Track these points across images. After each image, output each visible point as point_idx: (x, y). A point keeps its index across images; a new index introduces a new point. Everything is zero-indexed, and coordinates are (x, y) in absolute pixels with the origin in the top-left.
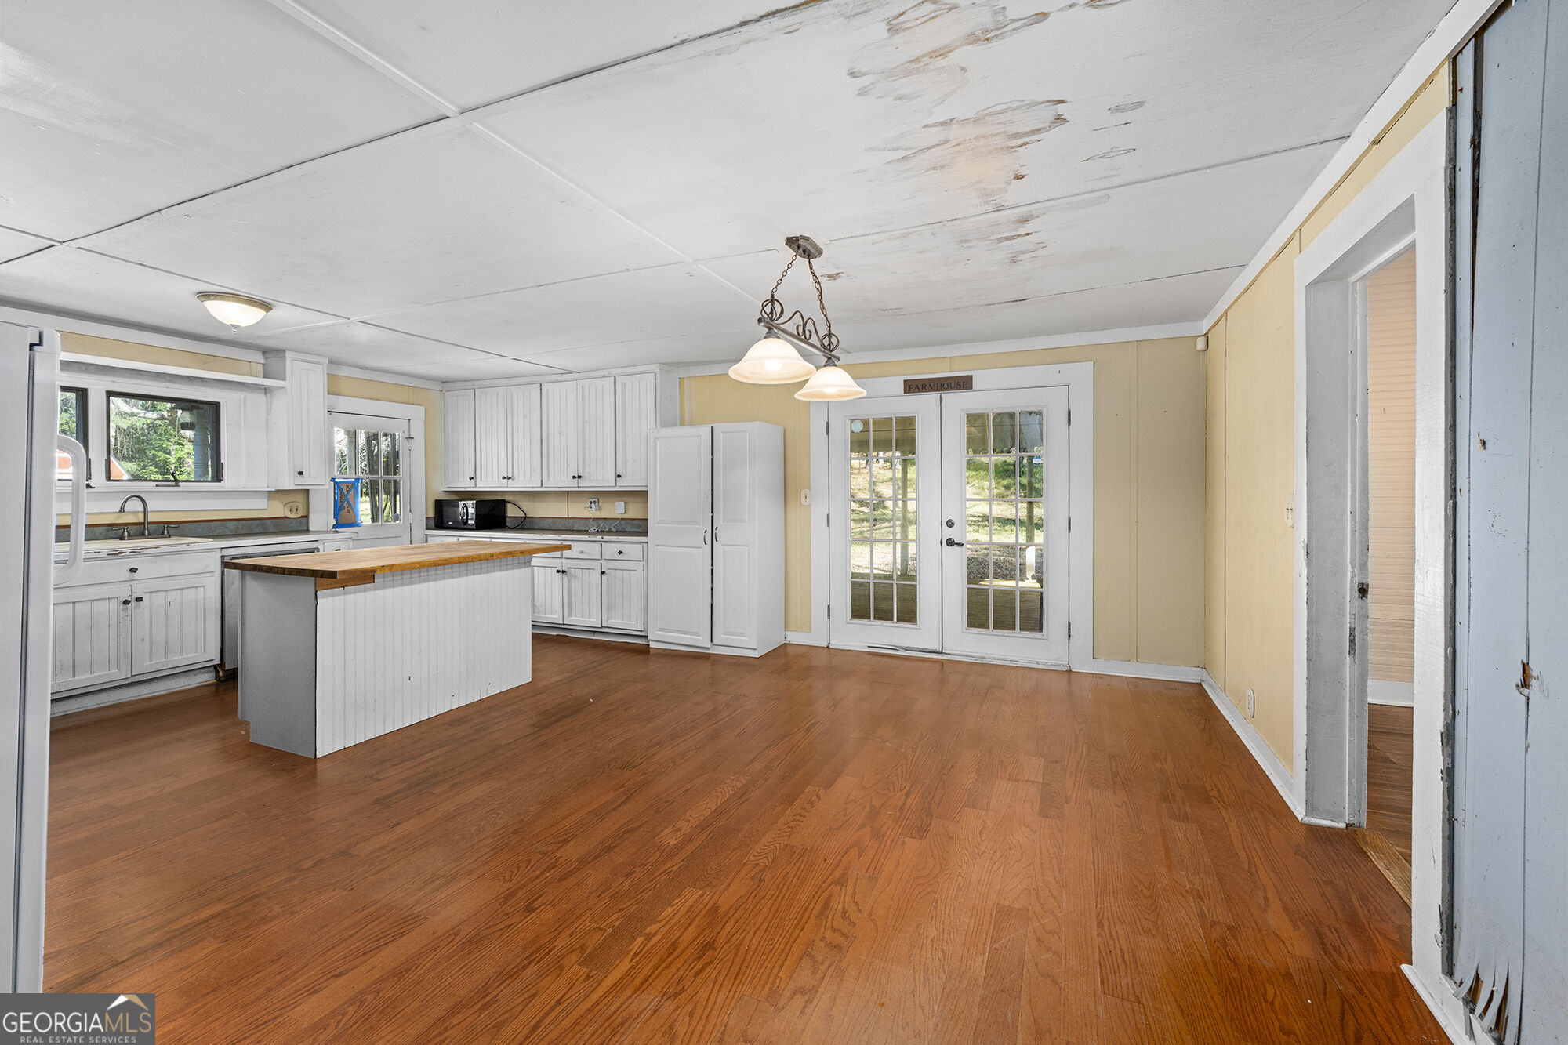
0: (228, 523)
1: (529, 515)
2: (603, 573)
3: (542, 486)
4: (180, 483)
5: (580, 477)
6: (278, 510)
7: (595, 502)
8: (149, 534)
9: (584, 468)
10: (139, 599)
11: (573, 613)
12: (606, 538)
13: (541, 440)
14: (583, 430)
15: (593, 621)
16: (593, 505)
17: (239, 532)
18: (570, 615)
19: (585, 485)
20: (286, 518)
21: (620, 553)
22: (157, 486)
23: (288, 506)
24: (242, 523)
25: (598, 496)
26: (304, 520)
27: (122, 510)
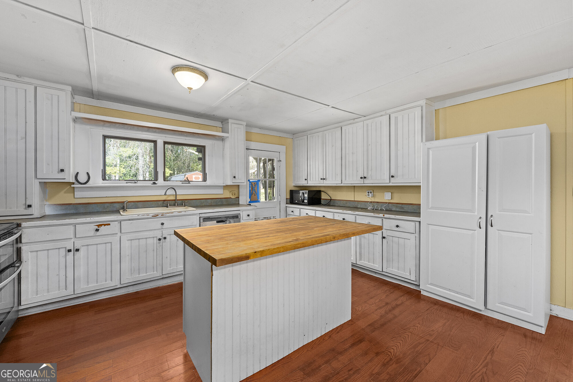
0: (208, 200)
1: (332, 198)
2: (384, 238)
3: (342, 183)
4: (190, 182)
5: (365, 178)
6: (227, 194)
7: (371, 192)
8: (177, 205)
9: (367, 173)
10: (165, 238)
11: (363, 258)
12: (386, 216)
13: (342, 157)
14: (367, 150)
15: (377, 266)
16: (370, 193)
17: (212, 204)
18: (360, 259)
19: (368, 182)
20: (230, 198)
21: (397, 226)
22: (182, 183)
23: (231, 192)
24: (213, 200)
25: (373, 189)
26: (238, 199)
27: (165, 194)
